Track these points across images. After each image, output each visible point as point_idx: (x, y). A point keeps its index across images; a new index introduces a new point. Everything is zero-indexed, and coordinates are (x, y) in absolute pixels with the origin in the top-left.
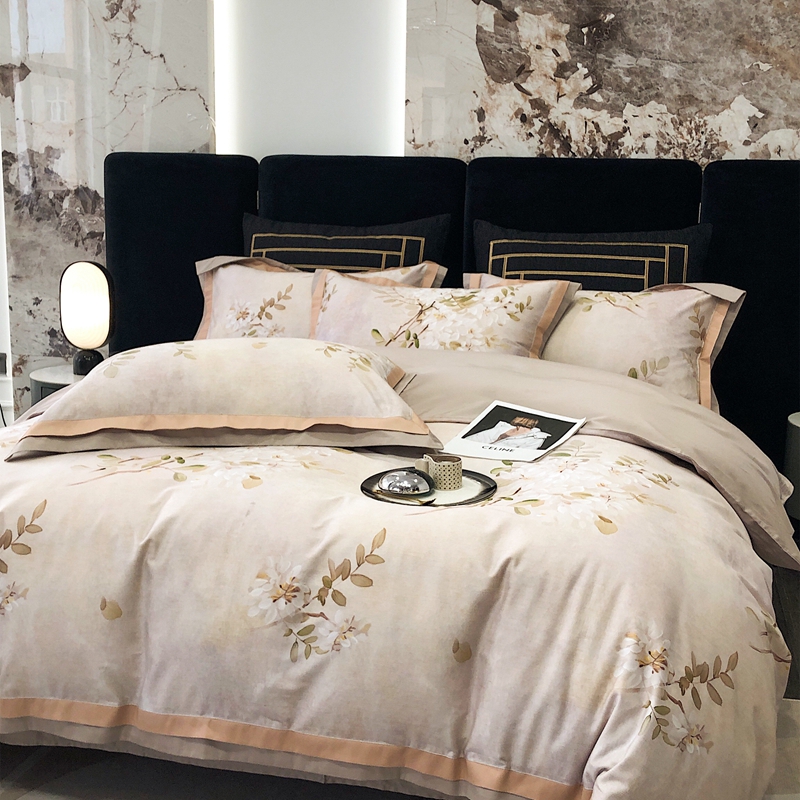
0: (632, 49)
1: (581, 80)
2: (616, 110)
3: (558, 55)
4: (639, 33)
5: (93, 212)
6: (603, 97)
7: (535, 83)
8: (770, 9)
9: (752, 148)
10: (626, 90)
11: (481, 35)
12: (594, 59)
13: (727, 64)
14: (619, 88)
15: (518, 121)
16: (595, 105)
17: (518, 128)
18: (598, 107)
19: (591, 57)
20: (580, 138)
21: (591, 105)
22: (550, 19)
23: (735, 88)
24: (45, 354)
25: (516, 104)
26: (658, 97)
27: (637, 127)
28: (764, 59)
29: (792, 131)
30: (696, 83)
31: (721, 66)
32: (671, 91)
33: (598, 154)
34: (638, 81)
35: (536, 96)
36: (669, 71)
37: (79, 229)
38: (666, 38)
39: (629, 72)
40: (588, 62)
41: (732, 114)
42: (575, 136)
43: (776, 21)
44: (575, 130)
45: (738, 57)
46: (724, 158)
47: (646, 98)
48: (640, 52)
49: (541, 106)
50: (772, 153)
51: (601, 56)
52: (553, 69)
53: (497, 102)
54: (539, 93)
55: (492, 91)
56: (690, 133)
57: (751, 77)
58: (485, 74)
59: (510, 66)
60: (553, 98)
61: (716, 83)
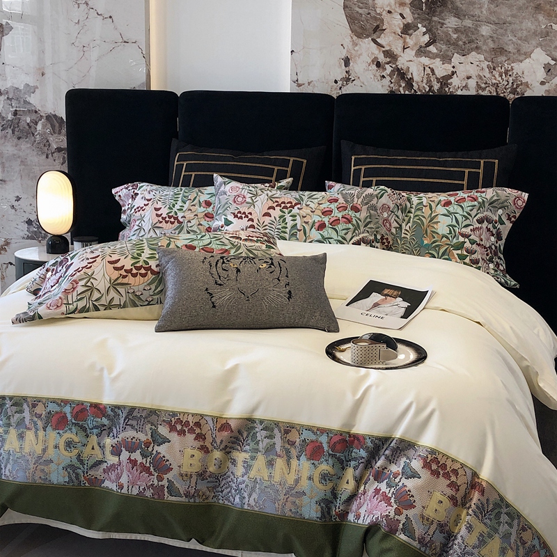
0: (458, 14)
1: (420, 36)
2: (446, 59)
3: (404, 18)
4: (463, 2)
5: (60, 133)
6: (437, 49)
7: (387, 39)
9: (546, 87)
10: (454, 44)
11: (347, 3)
12: (430, 21)
13: (528, 24)
14: (449, 42)
15: (374, 67)
16: (431, 55)
17: (374, 72)
18: (434, 56)
19: (428, 19)
20: (420, 80)
21: (428, 55)
23: (534, 42)
24: (24, 238)
25: (372, 54)
26: (477, 48)
27: (462, 71)
28: (555, 21)
30: (506, 39)
31: (524, 26)
32: (487, 45)
33: (433, 91)
34: (463, 38)
35: (387, 48)
36: (485, 30)
37: (49, 145)
38: (483, 6)
39: (456, 30)
40: (426, 23)
41: (532, 62)
44: (416, 73)
45: (537, 20)
46: (526, 94)
47: (469, 50)
48: (465, 16)
49: (390, 55)
51: (435, 19)
52: (400, 29)
53: (359, 53)
54: (390, 46)
55: (355, 44)
56: (501, 76)
57: (547, 34)
58: (350, 32)
59: (368, 26)
60: (400, 49)
61: (520, 39)
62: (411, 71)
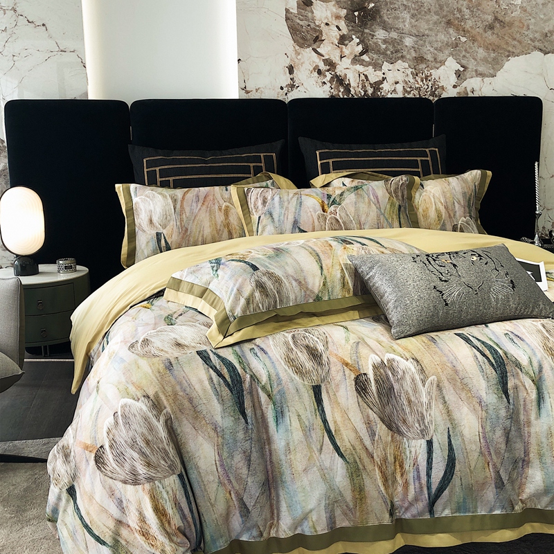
0: (386, 27)
1: (355, 47)
2: (377, 66)
3: (340, 30)
4: (389, 17)
6: (369, 58)
7: (326, 48)
8: (465, 3)
9: (458, 90)
10: (383, 54)
11: (288, 15)
12: (363, 33)
13: (442, 37)
14: (378, 52)
15: (316, 74)
16: (364, 63)
17: (316, 78)
18: (367, 65)
19: (361, 31)
20: (356, 85)
21: (362, 63)
22: (334, 5)
23: (447, 52)
25: (314, 62)
26: (403, 58)
27: (391, 77)
28: (462, 34)
29: (479, 79)
30: (425, 49)
31: (438, 38)
32: (410, 54)
33: (368, 95)
34: (390, 47)
35: (326, 57)
36: (408, 41)
38: (405, 21)
39: (385, 41)
40: (359, 34)
41: (446, 69)
42: (353, 84)
43: (468, 11)
44: (352, 79)
45: (448, 33)
46: (443, 97)
47: (395, 59)
48: (391, 29)
49: (331, 65)
50: (469, 93)
51: (366, 31)
52: (337, 39)
53: (302, 61)
54: (329, 55)
55: (298, 53)
56: (422, 81)
57: (456, 45)
58: (293, 42)
59: (309, 37)
60: (338, 58)
61: (436, 49)
62: (348, 78)
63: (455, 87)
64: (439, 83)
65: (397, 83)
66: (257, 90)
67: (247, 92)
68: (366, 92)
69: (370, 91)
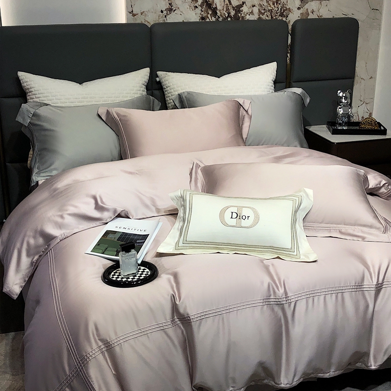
63: (299, 8)
64: (287, 6)
65: (254, 6)
66: (142, 14)
67: (134, 15)
68: (229, 13)
69: (233, 13)
